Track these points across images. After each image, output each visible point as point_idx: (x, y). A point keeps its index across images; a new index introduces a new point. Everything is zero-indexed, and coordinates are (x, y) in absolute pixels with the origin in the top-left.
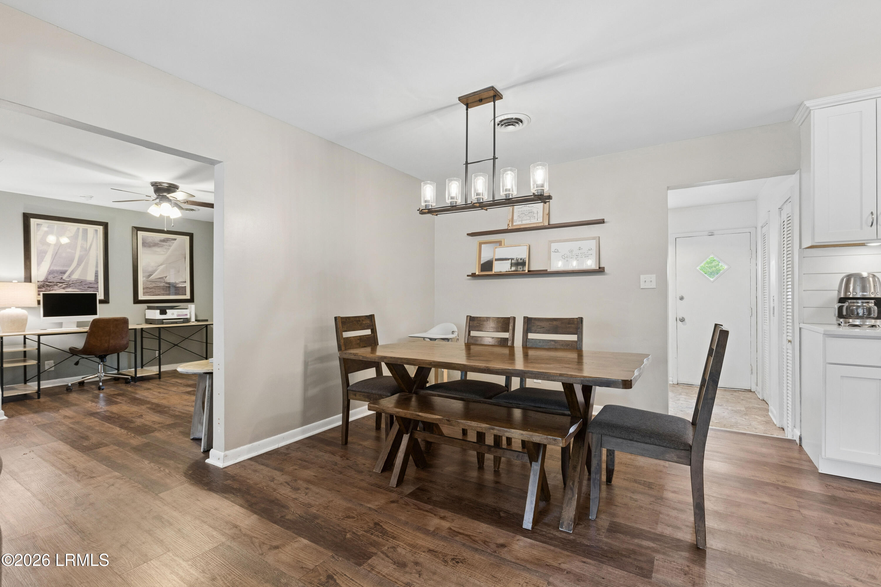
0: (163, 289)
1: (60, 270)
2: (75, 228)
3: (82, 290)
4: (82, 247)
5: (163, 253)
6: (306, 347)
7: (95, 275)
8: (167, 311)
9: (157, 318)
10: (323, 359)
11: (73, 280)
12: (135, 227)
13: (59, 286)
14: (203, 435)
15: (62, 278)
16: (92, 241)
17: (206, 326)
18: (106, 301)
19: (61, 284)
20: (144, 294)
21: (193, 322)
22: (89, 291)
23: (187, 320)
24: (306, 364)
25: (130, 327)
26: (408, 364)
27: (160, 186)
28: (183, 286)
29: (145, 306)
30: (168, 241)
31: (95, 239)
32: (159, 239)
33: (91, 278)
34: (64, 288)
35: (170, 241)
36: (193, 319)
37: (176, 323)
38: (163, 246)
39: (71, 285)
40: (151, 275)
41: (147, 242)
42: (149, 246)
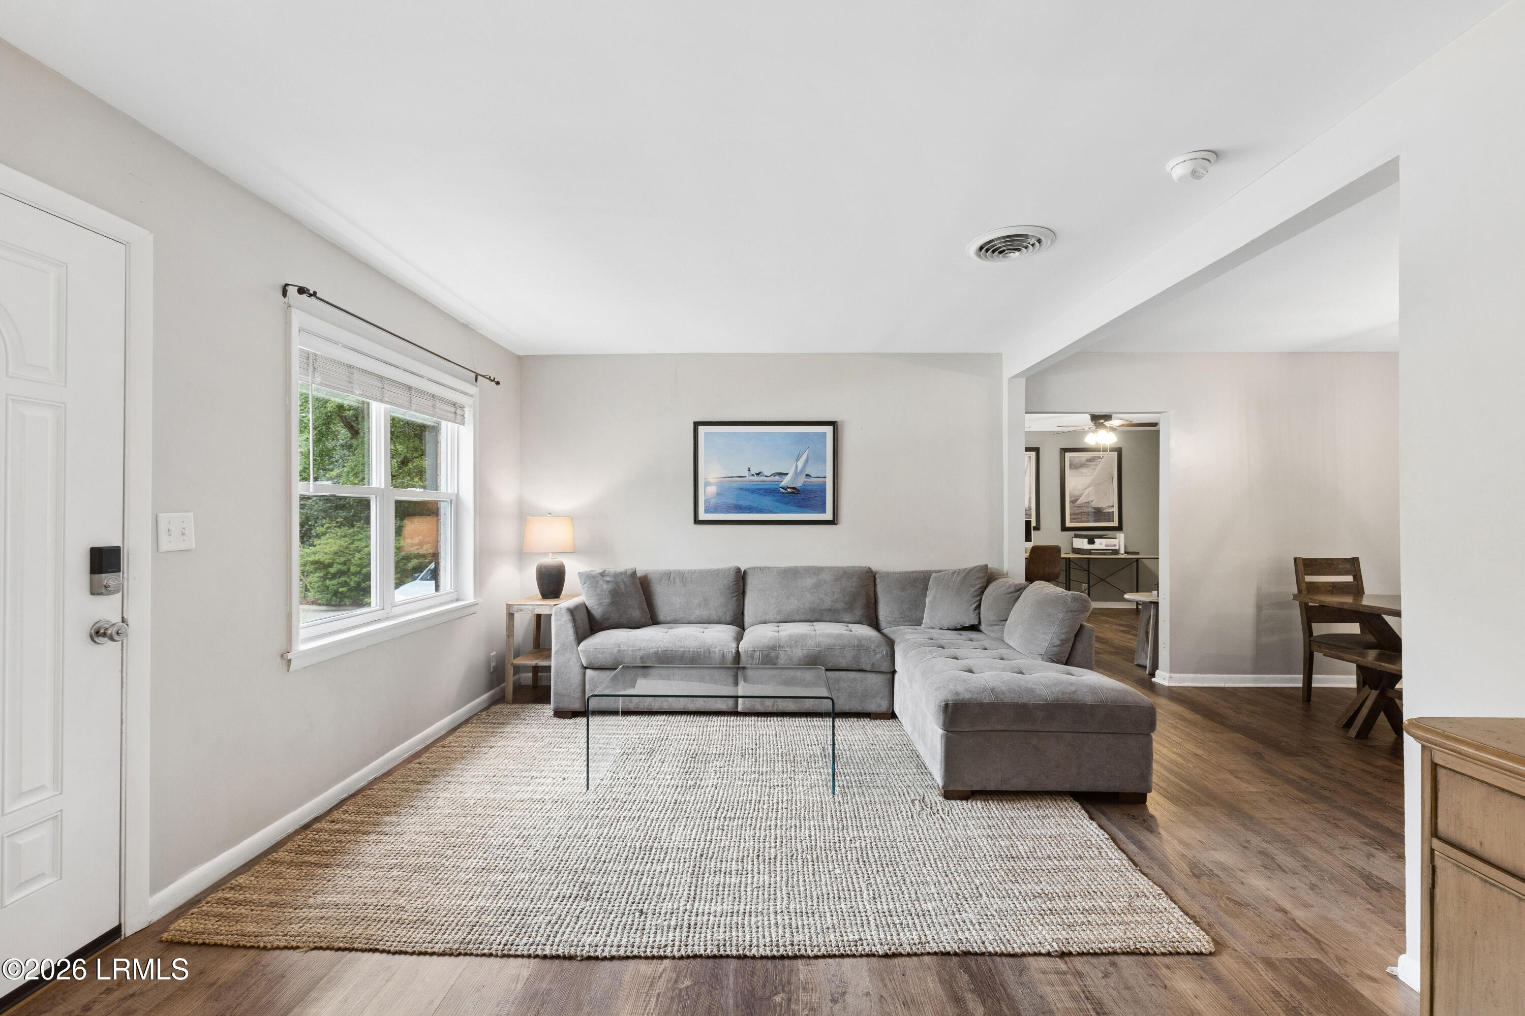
5: (1089, 474)
6: (1259, 589)
8: (1095, 540)
9: (1084, 548)
10: (1281, 605)
12: (1063, 449)
14: (1148, 663)
16: (1027, 469)
17: (1137, 560)
18: (1038, 528)
20: (1072, 520)
21: (1122, 555)
23: (1116, 552)
24: (1259, 608)
25: (1061, 556)
26: (1385, 614)
27: (1097, 415)
28: (1111, 511)
29: (1072, 533)
30: (1095, 461)
31: (1029, 466)
32: (1085, 459)
36: (1122, 551)
37: (1105, 554)
38: (1088, 467)
40: (1078, 500)
41: (1074, 463)
42: (1076, 468)
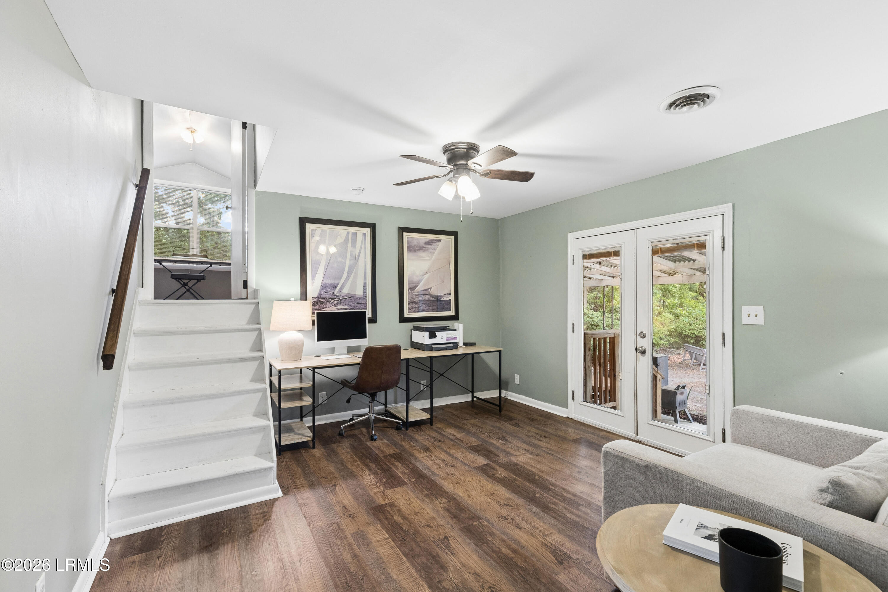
0: (428, 303)
1: (332, 284)
2: (346, 232)
3: (352, 306)
4: (351, 255)
5: (428, 258)
7: (364, 288)
8: (437, 333)
9: (426, 343)
11: (343, 295)
12: (401, 228)
13: (331, 302)
15: (333, 293)
16: (361, 248)
18: (373, 320)
19: (333, 301)
21: (462, 348)
22: (358, 307)
23: (457, 346)
25: (402, 357)
27: (458, 150)
29: (411, 325)
30: (433, 244)
31: (363, 243)
32: (424, 241)
33: (359, 292)
34: (335, 305)
35: (435, 243)
36: (462, 344)
37: (446, 349)
38: (427, 250)
39: (341, 302)
40: (416, 287)
41: (413, 245)
42: (415, 251)
